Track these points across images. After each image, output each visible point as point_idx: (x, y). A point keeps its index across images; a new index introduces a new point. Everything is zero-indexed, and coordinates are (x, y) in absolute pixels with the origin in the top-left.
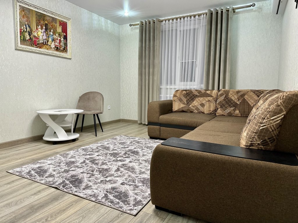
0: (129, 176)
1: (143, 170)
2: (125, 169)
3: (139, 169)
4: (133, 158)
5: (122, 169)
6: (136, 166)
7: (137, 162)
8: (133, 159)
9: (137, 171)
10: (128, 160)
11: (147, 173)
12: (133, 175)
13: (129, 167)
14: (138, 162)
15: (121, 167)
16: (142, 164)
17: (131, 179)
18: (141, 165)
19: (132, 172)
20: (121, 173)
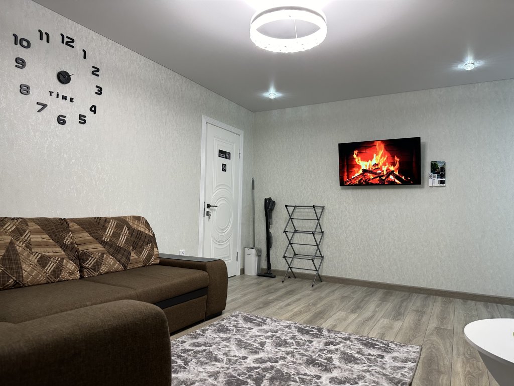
0: (244, 336)
1: (224, 343)
2: (252, 345)
3: (230, 344)
4: (239, 367)
5: (256, 345)
6: (235, 349)
7: (232, 358)
8: (241, 364)
9: (233, 343)
10: (250, 361)
11: (220, 339)
12: (239, 337)
13: (246, 348)
14: (230, 357)
15: (259, 349)
16: (225, 354)
17: (241, 333)
18: (226, 352)
19: (240, 340)
20: (256, 340)
